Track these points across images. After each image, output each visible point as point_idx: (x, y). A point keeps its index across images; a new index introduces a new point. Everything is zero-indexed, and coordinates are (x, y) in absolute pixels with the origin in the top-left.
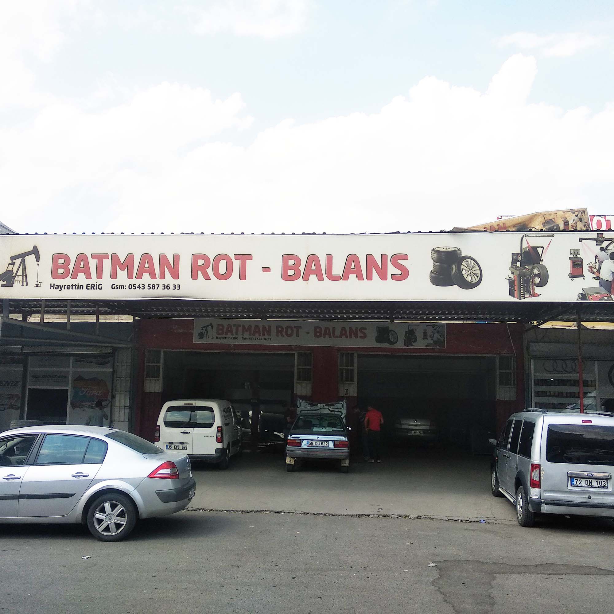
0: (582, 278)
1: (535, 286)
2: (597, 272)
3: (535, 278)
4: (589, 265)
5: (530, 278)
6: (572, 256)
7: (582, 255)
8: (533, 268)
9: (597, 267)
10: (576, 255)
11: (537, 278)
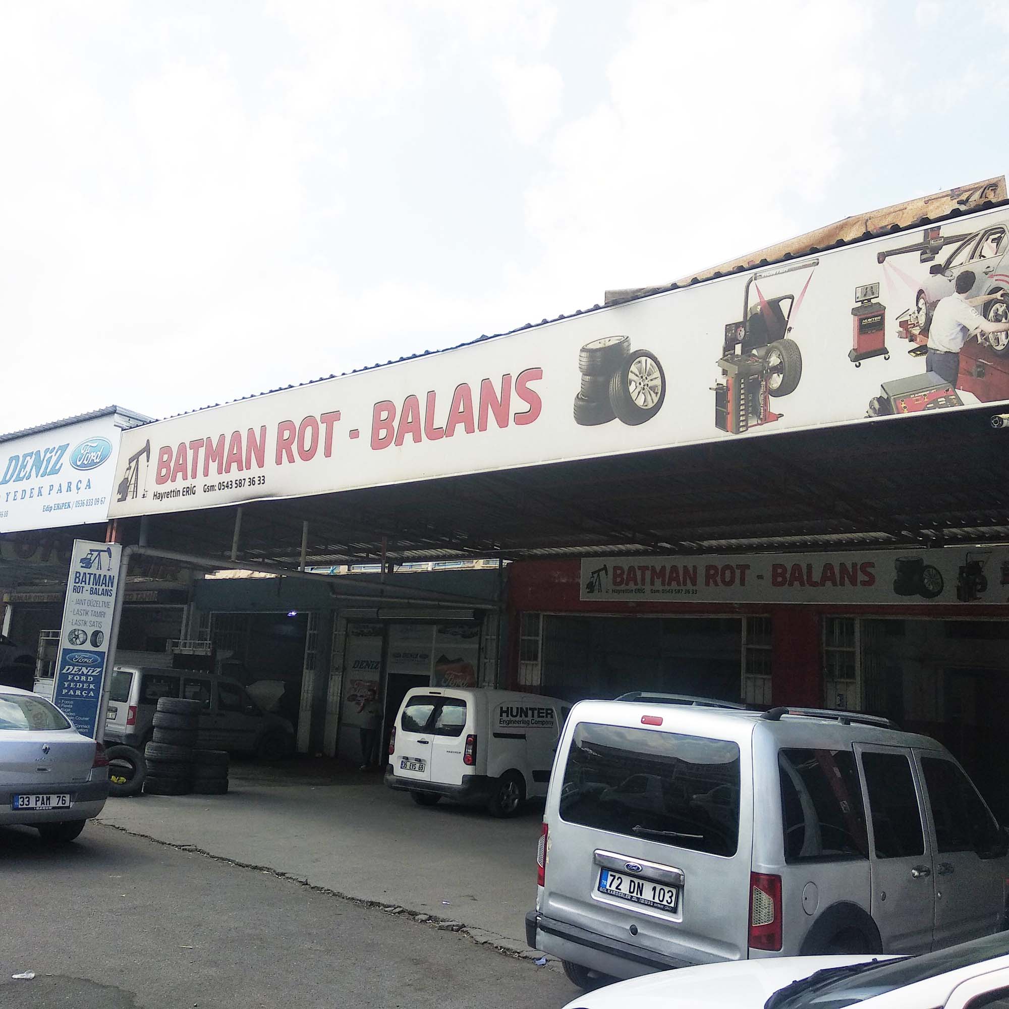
0: (883, 356)
1: (770, 396)
2: (919, 334)
3: (770, 378)
4: (901, 320)
5: (760, 379)
6: (860, 304)
7: (883, 299)
8: (768, 354)
9: (922, 320)
10: (869, 300)
11: (775, 375)
